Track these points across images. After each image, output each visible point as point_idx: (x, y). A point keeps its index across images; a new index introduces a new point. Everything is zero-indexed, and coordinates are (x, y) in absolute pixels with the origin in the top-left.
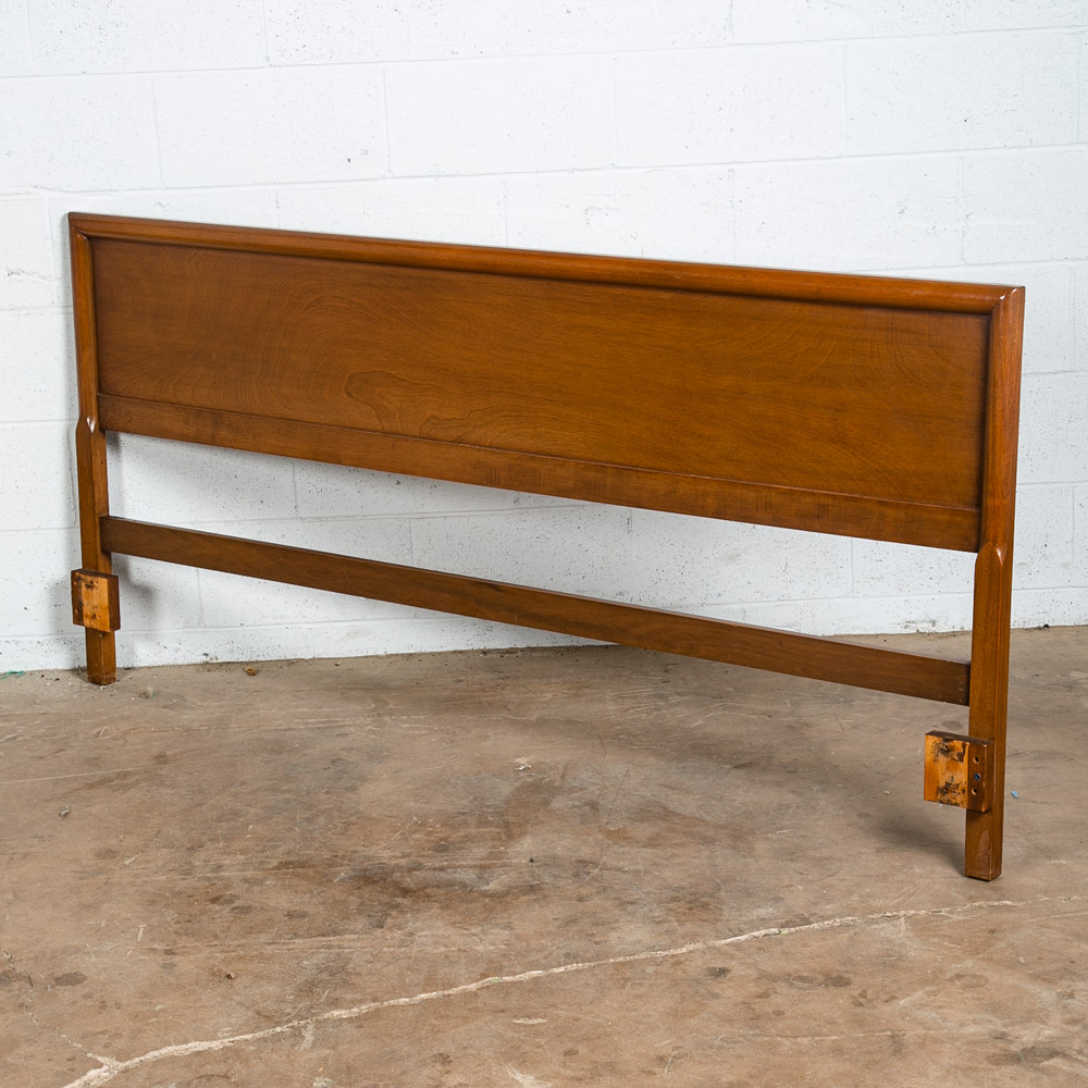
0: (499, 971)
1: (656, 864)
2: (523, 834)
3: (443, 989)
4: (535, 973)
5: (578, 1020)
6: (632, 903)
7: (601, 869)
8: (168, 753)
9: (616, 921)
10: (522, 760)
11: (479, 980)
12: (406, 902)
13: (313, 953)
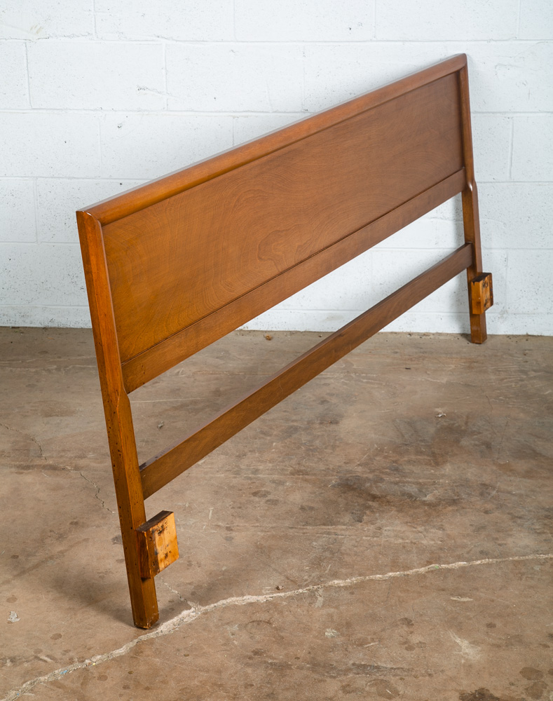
0: (438, 560)
1: (533, 491)
2: (445, 462)
3: (404, 570)
4: (462, 563)
5: (493, 601)
6: (520, 518)
7: (497, 492)
8: (221, 389)
9: (511, 530)
10: (439, 410)
11: (426, 565)
12: (375, 504)
13: (319, 537)
